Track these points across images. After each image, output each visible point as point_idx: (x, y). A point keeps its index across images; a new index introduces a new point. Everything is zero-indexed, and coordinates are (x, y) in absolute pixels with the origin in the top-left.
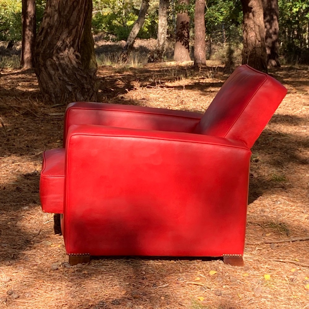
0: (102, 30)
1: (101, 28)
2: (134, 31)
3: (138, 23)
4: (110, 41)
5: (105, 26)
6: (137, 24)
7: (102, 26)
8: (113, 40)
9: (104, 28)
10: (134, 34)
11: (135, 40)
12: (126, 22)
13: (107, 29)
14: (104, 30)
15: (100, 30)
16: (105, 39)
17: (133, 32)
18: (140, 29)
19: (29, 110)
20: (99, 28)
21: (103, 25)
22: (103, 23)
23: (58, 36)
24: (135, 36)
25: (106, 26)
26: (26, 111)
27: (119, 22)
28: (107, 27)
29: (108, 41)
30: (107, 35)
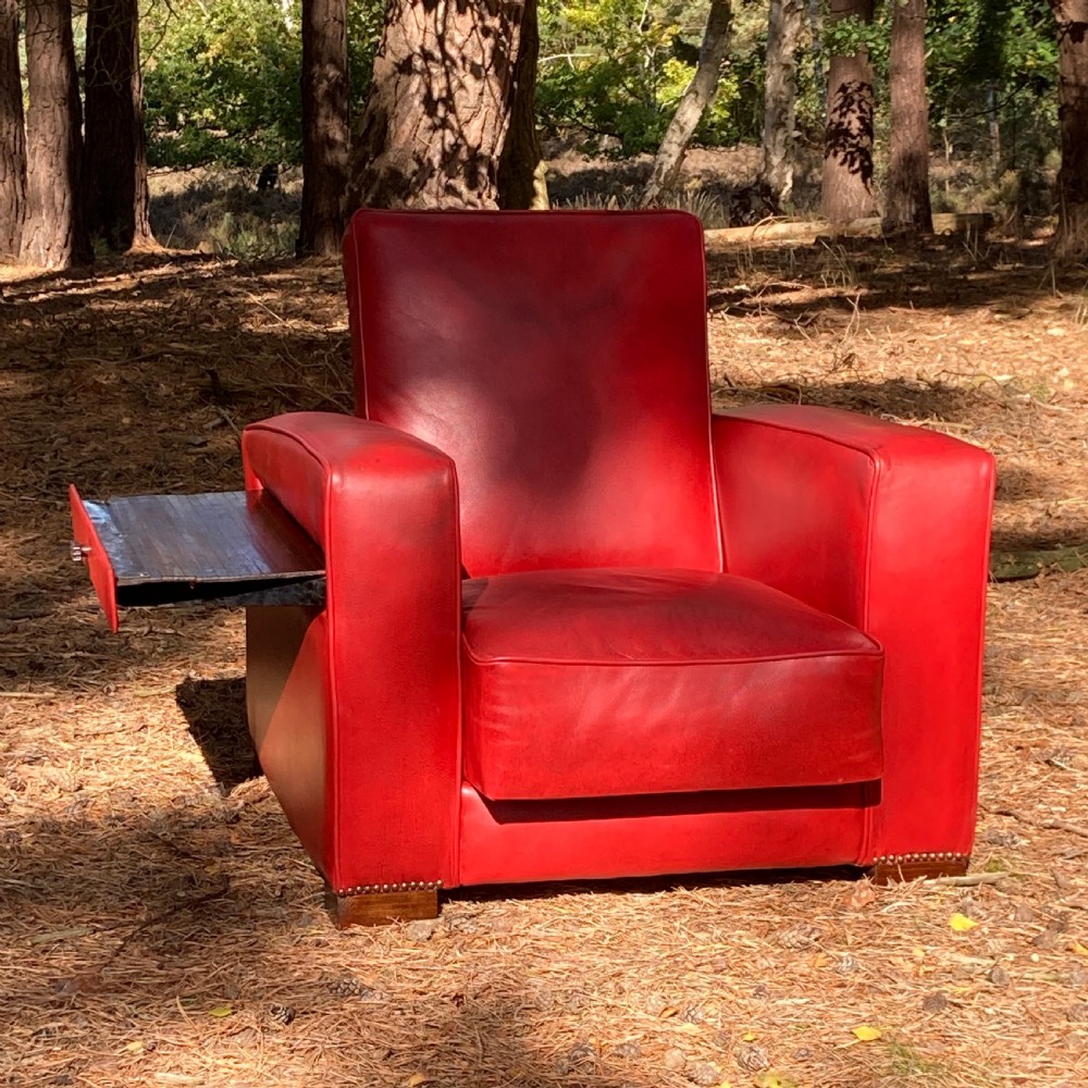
0: (574, 120)
1: (570, 113)
2: (682, 120)
3: (697, 93)
4: (602, 155)
5: (582, 106)
6: (692, 96)
7: (574, 106)
8: (612, 154)
9: (580, 114)
10: (682, 129)
11: (686, 152)
12: (654, 91)
13: (588, 117)
14: (580, 119)
15: (567, 119)
16: (585, 152)
17: (678, 122)
18: (704, 112)
19: (327, 396)
20: (563, 115)
21: (576, 103)
22: (576, 97)
23: (424, 147)
24: (686, 139)
25: (588, 106)
26: (320, 401)
27: (632, 92)
28: (592, 108)
29: (593, 157)
30: (591, 137)
